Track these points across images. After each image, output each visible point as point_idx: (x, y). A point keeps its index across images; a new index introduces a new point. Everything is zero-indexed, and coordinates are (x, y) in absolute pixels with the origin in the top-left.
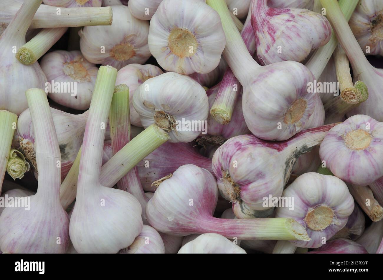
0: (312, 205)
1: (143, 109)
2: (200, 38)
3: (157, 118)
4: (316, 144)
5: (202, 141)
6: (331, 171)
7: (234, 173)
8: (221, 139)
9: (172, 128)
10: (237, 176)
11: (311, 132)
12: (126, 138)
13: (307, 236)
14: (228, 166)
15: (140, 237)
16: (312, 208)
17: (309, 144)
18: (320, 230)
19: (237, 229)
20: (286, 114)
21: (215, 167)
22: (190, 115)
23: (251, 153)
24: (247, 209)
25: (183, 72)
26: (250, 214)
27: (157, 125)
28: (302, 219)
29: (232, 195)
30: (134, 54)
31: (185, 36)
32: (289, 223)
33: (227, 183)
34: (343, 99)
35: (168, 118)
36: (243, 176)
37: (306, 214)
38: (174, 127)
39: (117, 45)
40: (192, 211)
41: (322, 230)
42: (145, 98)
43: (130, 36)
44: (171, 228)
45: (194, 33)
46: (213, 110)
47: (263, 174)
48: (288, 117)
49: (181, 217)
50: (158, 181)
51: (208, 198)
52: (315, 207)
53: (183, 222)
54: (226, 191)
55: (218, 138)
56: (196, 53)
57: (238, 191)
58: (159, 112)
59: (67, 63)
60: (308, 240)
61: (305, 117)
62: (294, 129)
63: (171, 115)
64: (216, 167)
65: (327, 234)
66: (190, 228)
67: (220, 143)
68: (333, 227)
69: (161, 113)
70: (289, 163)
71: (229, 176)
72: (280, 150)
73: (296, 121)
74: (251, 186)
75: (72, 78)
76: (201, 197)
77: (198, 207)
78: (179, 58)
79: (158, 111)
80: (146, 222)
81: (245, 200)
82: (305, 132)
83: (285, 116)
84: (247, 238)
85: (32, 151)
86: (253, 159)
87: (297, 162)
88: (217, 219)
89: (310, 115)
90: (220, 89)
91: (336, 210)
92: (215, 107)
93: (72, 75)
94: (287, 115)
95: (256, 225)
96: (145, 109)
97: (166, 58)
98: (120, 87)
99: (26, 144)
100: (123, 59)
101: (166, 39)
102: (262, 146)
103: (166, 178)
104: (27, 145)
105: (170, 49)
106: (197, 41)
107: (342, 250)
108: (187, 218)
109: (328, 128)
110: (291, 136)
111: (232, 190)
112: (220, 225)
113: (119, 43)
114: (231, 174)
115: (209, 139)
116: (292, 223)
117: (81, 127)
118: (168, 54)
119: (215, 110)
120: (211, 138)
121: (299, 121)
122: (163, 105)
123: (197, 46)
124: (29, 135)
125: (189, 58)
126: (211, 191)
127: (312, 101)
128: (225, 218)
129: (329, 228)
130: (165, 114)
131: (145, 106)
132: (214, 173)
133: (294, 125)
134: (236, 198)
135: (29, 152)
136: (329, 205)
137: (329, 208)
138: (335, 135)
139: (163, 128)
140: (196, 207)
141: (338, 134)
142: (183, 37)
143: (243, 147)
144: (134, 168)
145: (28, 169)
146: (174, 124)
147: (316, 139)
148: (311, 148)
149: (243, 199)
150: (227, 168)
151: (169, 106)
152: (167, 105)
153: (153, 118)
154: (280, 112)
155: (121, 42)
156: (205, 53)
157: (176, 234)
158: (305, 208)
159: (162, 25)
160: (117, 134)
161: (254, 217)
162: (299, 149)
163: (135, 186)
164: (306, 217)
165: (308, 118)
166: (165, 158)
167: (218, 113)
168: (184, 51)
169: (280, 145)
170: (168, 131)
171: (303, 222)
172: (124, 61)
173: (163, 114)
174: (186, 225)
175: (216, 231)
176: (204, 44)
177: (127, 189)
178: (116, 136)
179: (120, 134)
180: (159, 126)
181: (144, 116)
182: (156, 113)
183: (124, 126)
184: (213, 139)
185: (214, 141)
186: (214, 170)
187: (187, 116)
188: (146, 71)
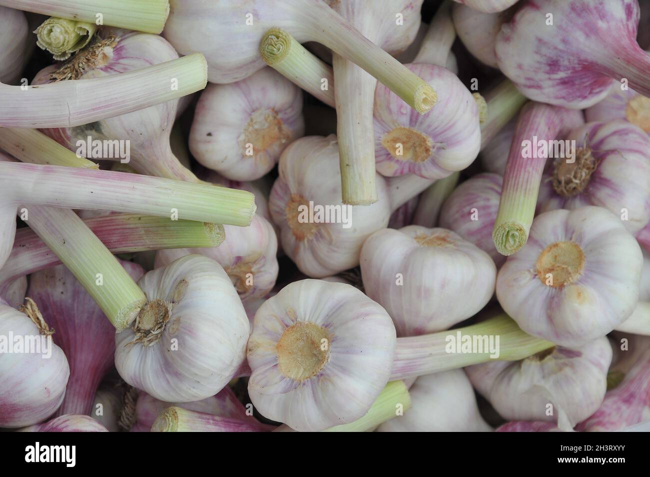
1: (175, 277)
2: (312, 385)
3: (158, 307)
8: (130, 419)
9: (139, 335)
12: (120, 244)
21: (62, 423)
22: (163, 372)
25: (250, 350)
27: (146, 304)
30: (299, 238)
31: (315, 355)
35: (156, 329)
38: (140, 339)
42: (193, 284)
43: (329, 233)
45: (322, 375)
46: (176, 413)
51: (1, 413)
56: (284, 378)
58: (167, 312)
59: (275, 114)
63: (162, 334)
64: (63, 425)
75: (246, 124)
78: (275, 344)
79: (169, 309)
85: (89, 65)
90: (221, 421)
92: (182, 414)
93: (253, 126)
96: (174, 282)
97: (275, 316)
98: (218, 231)
99: (104, 54)
101: (311, 318)
103: (43, 326)
104: (100, 56)
105: (291, 325)
106: (306, 380)
118: (283, 321)
119: (176, 418)
122: (178, 320)
123: (298, 378)
124: (123, 58)
125: (275, 364)
126: (16, 417)
130: (163, 322)
131: (179, 284)
135: (88, 60)
139: (139, 318)
142: (315, 352)
145: (57, 56)
146: (146, 340)
152: (178, 329)
153: (158, 298)
156: (284, 395)
159: (337, 310)
160: (128, 226)
163: (29, 262)
167: (169, 424)
168: (290, 353)
170: (134, 327)
172: (285, 218)
173: (163, 318)
176: (300, 395)
178: (123, 224)
179: (128, 233)
180: (142, 310)
181: (163, 278)
182: (166, 305)
183: (143, 241)
184: (128, 406)
185: (126, 407)
186: (59, 420)
187: (161, 365)
188: (264, 265)
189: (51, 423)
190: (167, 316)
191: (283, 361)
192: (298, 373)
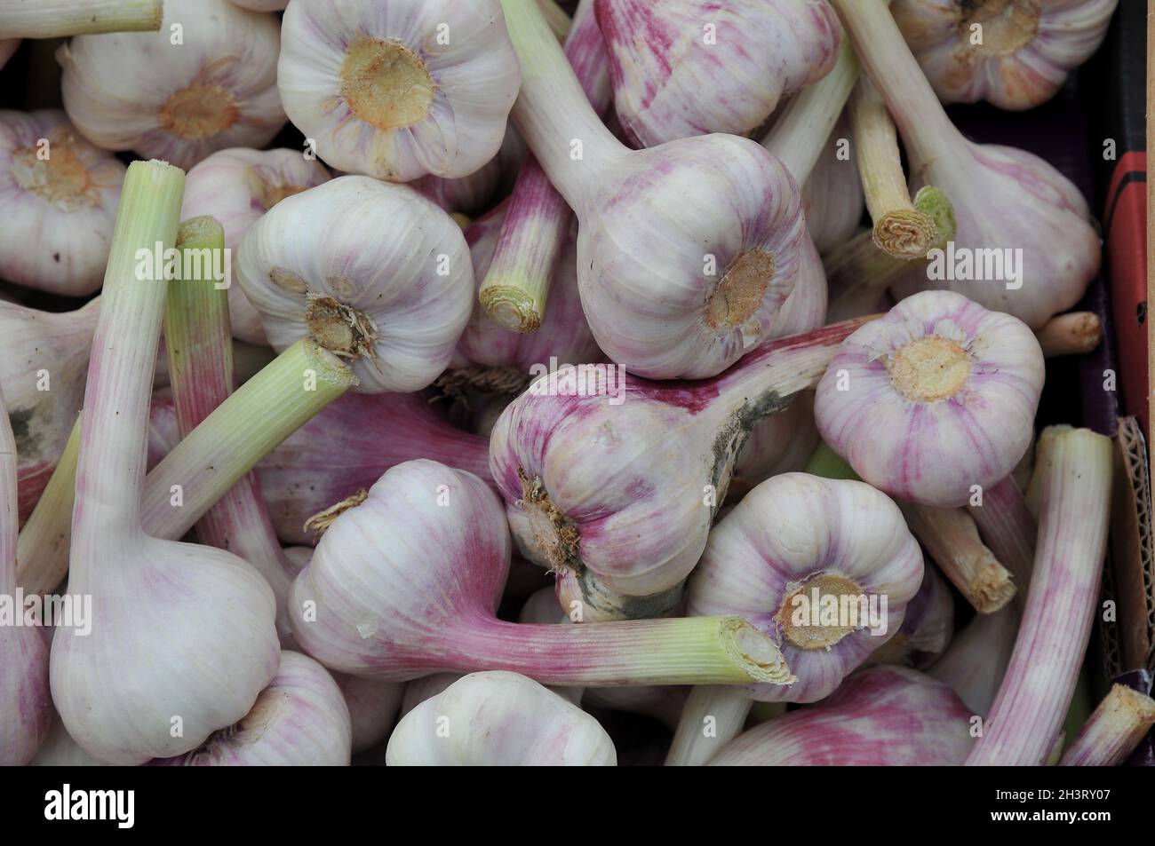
0: (798, 574)
1: (267, 292)
2: (440, 68)
3: (316, 318)
4: (804, 384)
5: (456, 384)
6: (852, 466)
7: (558, 486)
8: (513, 377)
9: (361, 349)
10: (568, 496)
11: (788, 348)
12: (220, 384)
13: (786, 669)
14: (539, 462)
15: (274, 689)
16: (797, 584)
17: (782, 385)
18: (824, 649)
19: (571, 654)
20: (711, 297)
21: (499, 467)
22: (418, 309)
23: (608, 421)
24: (601, 592)
25: (391, 175)
26: (609, 607)
27: (316, 341)
28: (770, 616)
29: (555, 552)
30: (235, 117)
31: (394, 64)
32: (731, 632)
33: (536, 515)
34: (881, 243)
35: (350, 320)
36: (587, 494)
37: (779, 601)
38: (367, 348)
39: (180, 91)
40: (431, 606)
41: (829, 649)
42: (274, 260)
43: (219, 63)
44: (367, 659)
45: (421, 52)
46: (486, 290)
47: (646, 485)
48: (719, 306)
49: (399, 623)
50: (323, 513)
51: (481, 561)
52: (806, 579)
53: (406, 638)
54: (534, 539)
55: (505, 372)
56: (430, 115)
57: (572, 539)
58: (321, 302)
59: (23, 151)
60: (786, 681)
61: (769, 304)
62: (737, 342)
63: (357, 309)
64: (502, 465)
65: (844, 660)
66: (426, 657)
67: (512, 388)
68: (862, 638)
69: (327, 305)
70: (725, 446)
71: (544, 493)
72: (695, 410)
73: (743, 316)
74: (610, 524)
75: (39, 198)
76: (459, 561)
77: (452, 592)
78: (378, 132)
79: (316, 298)
80: (290, 639)
81: (595, 566)
82: (769, 351)
83: (709, 303)
84: (602, 682)
86: (615, 441)
87: (748, 442)
88: (510, 627)
89: (783, 298)
90: (508, 224)
91: (869, 586)
92: (493, 279)
93: (42, 187)
94: (715, 302)
95: (630, 641)
96: (276, 293)
97: (335, 132)
98: (195, 225)
100: (199, 134)
101: (335, 73)
102: (642, 400)
103: (349, 504)
105: (347, 105)
106: (432, 78)
107: (890, 702)
108: (419, 626)
109: (838, 335)
110: (728, 363)
111: (553, 536)
112: (522, 644)
113: (185, 83)
114: (550, 489)
115: (478, 378)
116: (738, 631)
117: (76, 352)
118: (342, 120)
119: (494, 289)
120: (483, 375)
121: (753, 318)
122: (333, 281)
123: (430, 93)
125: (409, 130)
126: (488, 540)
127: (789, 257)
128: (532, 621)
129: (850, 642)
130: (338, 308)
131: (276, 284)
132: (494, 481)
133: (738, 331)
134: (567, 561)
136: (848, 571)
137: (850, 581)
138: (861, 358)
139: (335, 349)
140: (442, 591)
141: (870, 354)
142: (388, 65)
143: (582, 403)
144: (248, 476)
146: (367, 336)
147: (803, 370)
148: (789, 396)
149: (587, 564)
150: (538, 470)
151: (352, 282)
152: (345, 281)
153: (303, 320)
154: (694, 294)
155: (192, 83)
156: (456, 115)
157: (386, 674)
158: (778, 585)
159: (320, 29)
160: (190, 371)
161: (624, 616)
162: (752, 404)
163: (253, 532)
164: (780, 612)
165: (779, 309)
166: (343, 439)
167: (504, 300)
168: (392, 108)
169: (695, 394)
170: (350, 359)
171: (772, 625)
172: (202, 142)
173: (333, 307)
174: (416, 649)
175: (509, 662)
176: (454, 87)
177: (227, 542)
178: (187, 378)
179: (200, 372)
180: (323, 345)
181: (273, 313)
182: (311, 305)
183: (213, 346)
184: (490, 378)
185: (494, 383)
186: (495, 474)
187: (407, 313)
188: (273, 170)
189: (500, 485)
190: (327, 301)
191: (404, 119)
192: (422, 93)
